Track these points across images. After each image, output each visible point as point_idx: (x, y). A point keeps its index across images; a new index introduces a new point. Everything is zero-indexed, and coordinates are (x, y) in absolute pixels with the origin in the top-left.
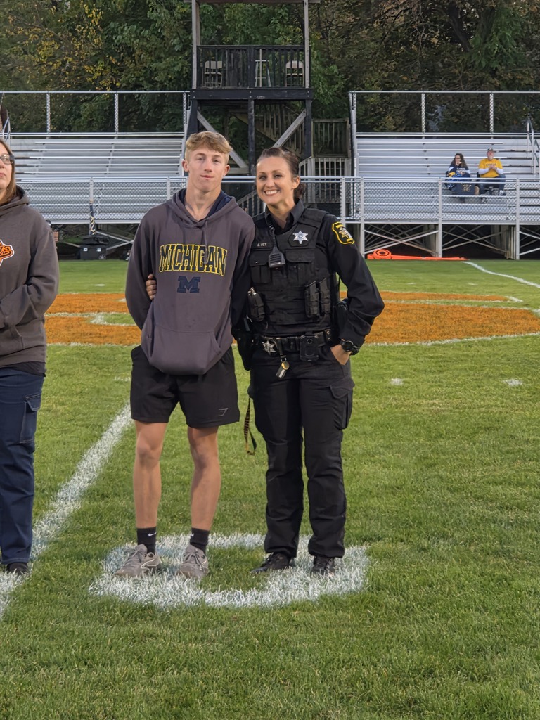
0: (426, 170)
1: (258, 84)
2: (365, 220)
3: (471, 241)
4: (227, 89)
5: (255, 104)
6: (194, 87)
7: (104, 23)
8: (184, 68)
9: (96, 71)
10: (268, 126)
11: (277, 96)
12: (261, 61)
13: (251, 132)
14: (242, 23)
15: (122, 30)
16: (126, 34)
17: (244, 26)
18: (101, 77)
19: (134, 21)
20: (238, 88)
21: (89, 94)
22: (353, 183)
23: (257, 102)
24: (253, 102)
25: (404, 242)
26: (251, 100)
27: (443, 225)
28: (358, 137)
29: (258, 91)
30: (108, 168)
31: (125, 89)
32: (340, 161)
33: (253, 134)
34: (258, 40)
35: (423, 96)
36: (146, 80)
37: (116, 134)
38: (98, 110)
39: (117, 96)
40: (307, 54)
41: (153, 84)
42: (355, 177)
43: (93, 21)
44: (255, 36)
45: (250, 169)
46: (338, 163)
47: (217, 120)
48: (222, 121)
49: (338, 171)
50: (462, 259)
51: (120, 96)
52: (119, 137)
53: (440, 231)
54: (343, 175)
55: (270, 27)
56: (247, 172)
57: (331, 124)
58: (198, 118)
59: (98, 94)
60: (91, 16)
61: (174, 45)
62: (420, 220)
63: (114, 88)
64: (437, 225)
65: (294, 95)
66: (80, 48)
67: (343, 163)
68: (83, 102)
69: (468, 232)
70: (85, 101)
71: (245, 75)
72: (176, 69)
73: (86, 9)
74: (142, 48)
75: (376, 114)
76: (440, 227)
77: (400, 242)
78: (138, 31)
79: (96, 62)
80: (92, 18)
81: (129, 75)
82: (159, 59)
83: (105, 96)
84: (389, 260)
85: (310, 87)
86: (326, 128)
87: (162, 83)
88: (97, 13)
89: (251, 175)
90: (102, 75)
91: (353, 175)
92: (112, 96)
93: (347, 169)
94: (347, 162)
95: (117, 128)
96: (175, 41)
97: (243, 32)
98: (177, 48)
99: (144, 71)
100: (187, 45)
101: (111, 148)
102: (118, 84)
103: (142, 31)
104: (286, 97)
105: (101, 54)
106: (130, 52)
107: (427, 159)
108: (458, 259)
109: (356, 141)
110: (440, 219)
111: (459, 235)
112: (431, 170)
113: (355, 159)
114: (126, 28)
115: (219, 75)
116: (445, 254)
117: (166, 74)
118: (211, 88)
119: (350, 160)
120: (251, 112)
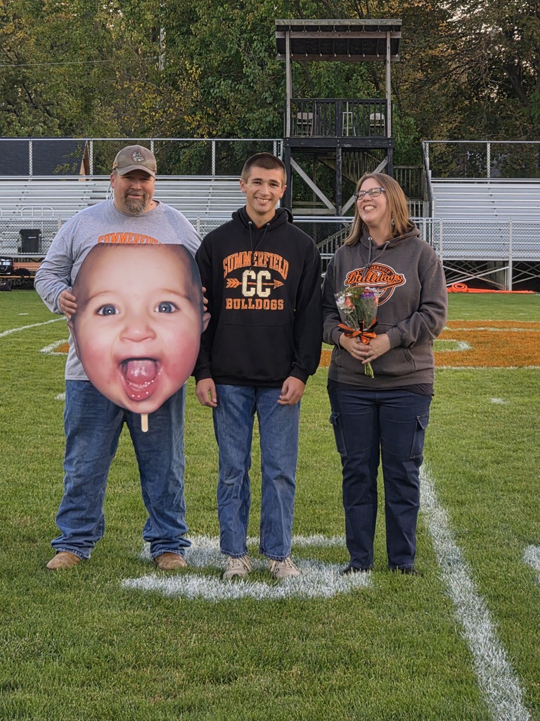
0: (493, 212)
1: (345, 134)
2: (443, 257)
3: (536, 276)
4: (313, 136)
5: (342, 152)
6: (288, 135)
7: (201, 77)
8: (275, 119)
9: (194, 120)
10: (352, 172)
11: (362, 145)
12: (348, 113)
13: (339, 177)
14: (327, 79)
15: (219, 84)
16: (223, 87)
17: (329, 81)
18: (199, 127)
19: (228, 76)
20: (327, 137)
21: (187, 141)
22: (431, 224)
23: (344, 150)
24: (340, 150)
25: (478, 277)
26: (339, 148)
27: (513, 262)
28: (432, 182)
29: (345, 140)
30: (208, 208)
31: (220, 137)
32: (419, 204)
33: (341, 179)
34: (341, 94)
35: (489, 145)
36: (240, 129)
37: (213, 177)
38: (196, 155)
39: (214, 143)
40: (389, 107)
41: (247, 133)
42: (433, 218)
43: (193, 76)
44: (338, 90)
45: (337, 211)
46: (417, 206)
47: (305, 165)
48: (308, 166)
49: (417, 212)
50: (531, 292)
51: (217, 143)
52: (216, 180)
53: (510, 268)
54: (422, 216)
55: (352, 83)
56: (335, 213)
57: (408, 170)
58: (291, 163)
59: (196, 141)
60: (191, 71)
61: (266, 98)
62: (490, 257)
63: (210, 135)
64: (508, 262)
65: (377, 144)
66: (180, 100)
67: (421, 206)
68: (182, 148)
69: (532, 268)
70: (184, 147)
71: (334, 124)
72: (268, 119)
73: (188, 65)
74: (236, 100)
75: (444, 162)
76: (511, 264)
77: (475, 277)
78: (233, 86)
79: (194, 113)
80: (192, 74)
81: (225, 125)
82: (251, 110)
83: (203, 143)
84: (465, 293)
85: (392, 136)
86: (404, 174)
87: (254, 132)
88: (197, 69)
89: (339, 216)
90: (199, 124)
91: (430, 216)
92: (210, 143)
93: (425, 211)
94: (426, 205)
95: (214, 172)
96: (267, 95)
97: (327, 87)
98: (269, 101)
99: (238, 121)
100: (278, 98)
101: (209, 189)
102: (214, 133)
103: (236, 85)
104: (370, 145)
105: (199, 105)
106: (225, 103)
107: (493, 202)
108: (527, 292)
109: (432, 186)
110: (511, 257)
111: (525, 270)
112: (497, 212)
113: (433, 202)
114: (222, 82)
115: (310, 125)
116: (515, 287)
117: (259, 124)
118: (303, 136)
119: (428, 203)
120: (339, 158)
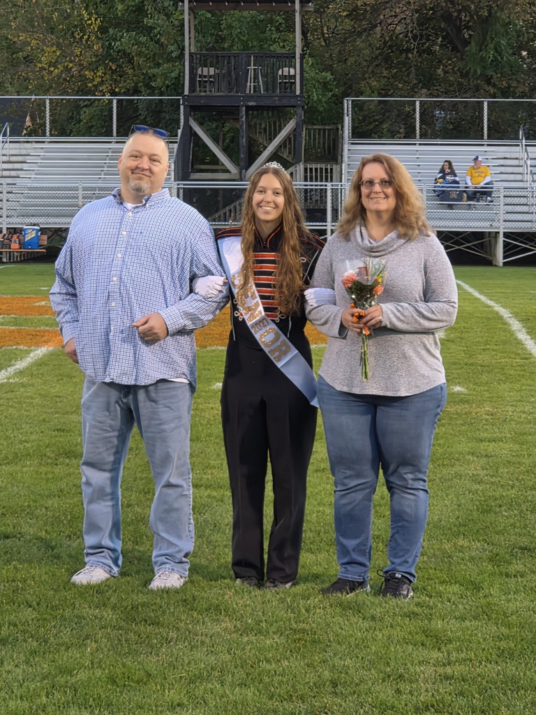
0: (417, 177)
1: (250, 91)
3: (457, 247)
4: (219, 95)
5: (246, 110)
6: (186, 92)
7: (103, 30)
8: (181, 74)
9: (96, 76)
10: (260, 133)
11: (268, 103)
12: (253, 67)
13: (243, 138)
14: (239, 30)
15: (121, 37)
16: (125, 40)
17: (240, 33)
18: (102, 83)
19: (135, 27)
20: (230, 94)
21: (89, 100)
22: (341, 189)
23: (248, 108)
24: (244, 108)
26: (243, 106)
28: (349, 144)
29: (250, 97)
30: (103, 173)
31: (125, 94)
32: (329, 167)
34: (255, 46)
35: (418, 103)
36: (144, 85)
37: (114, 139)
38: (98, 115)
39: (115, 102)
40: (298, 61)
41: (151, 90)
42: (343, 183)
43: (92, 27)
44: (252, 43)
45: (241, 175)
46: (326, 169)
49: (326, 177)
51: (119, 101)
52: (116, 142)
54: (331, 181)
55: (267, 34)
56: (238, 177)
57: (324, 130)
58: (190, 123)
59: (98, 99)
60: (90, 22)
61: (172, 52)
63: (113, 93)
65: (285, 102)
66: (81, 54)
67: (331, 169)
68: (83, 107)
69: (456, 238)
70: (86, 106)
71: (237, 81)
72: (173, 75)
73: (85, 15)
74: (140, 54)
78: (137, 38)
79: (97, 68)
80: (91, 24)
81: (128, 81)
82: (159, 65)
83: (104, 102)
85: (300, 93)
86: (319, 134)
87: (159, 89)
88: (96, 20)
89: (242, 181)
90: (102, 81)
91: (341, 181)
92: (110, 101)
93: (335, 175)
94: (336, 168)
95: (115, 133)
96: (173, 48)
97: (239, 39)
98: (174, 55)
99: (142, 77)
101: (108, 152)
102: (117, 90)
103: (140, 37)
104: (277, 103)
105: (101, 60)
106: (129, 58)
107: (419, 165)
109: (346, 147)
111: (447, 241)
112: (422, 177)
113: (344, 165)
114: (125, 34)
115: (212, 82)
117: (163, 80)
118: (203, 94)
119: (339, 166)
120: (242, 118)
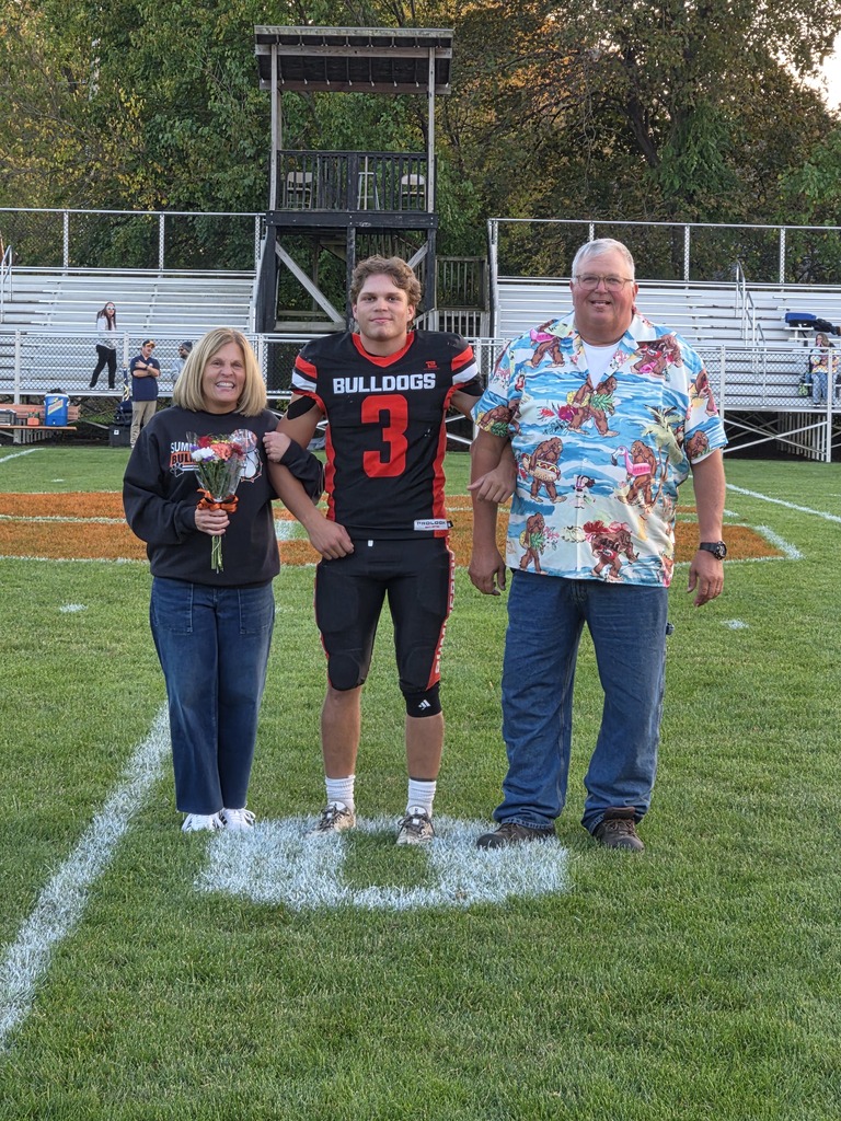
1: (362, 206)
4: (318, 211)
5: (357, 233)
6: (272, 207)
7: (146, 116)
8: (258, 181)
9: (133, 182)
11: (388, 223)
12: (366, 173)
14: (341, 120)
15: (172, 126)
16: (178, 131)
17: (343, 124)
18: (141, 192)
19: (189, 113)
20: (333, 211)
21: (122, 215)
22: (492, 347)
23: (359, 231)
24: (354, 231)
26: (352, 227)
28: (499, 283)
29: (363, 216)
30: (148, 320)
31: (174, 208)
32: (475, 316)
34: (362, 144)
35: (592, 227)
36: (203, 196)
37: (161, 271)
38: (136, 237)
39: (162, 219)
40: (431, 165)
41: (214, 203)
42: (495, 338)
43: (131, 112)
44: (358, 138)
45: (347, 325)
46: (471, 319)
47: (303, 255)
48: (309, 257)
49: (471, 330)
51: (168, 218)
52: (165, 276)
54: (478, 335)
55: (380, 126)
57: (462, 264)
58: (277, 251)
59: (136, 215)
60: (128, 104)
61: (245, 149)
63: (158, 206)
65: (412, 223)
66: (112, 150)
67: (478, 319)
68: (114, 226)
70: (118, 224)
71: (343, 193)
72: (246, 182)
73: (122, 95)
74: (200, 152)
75: (525, 251)
78: (195, 129)
79: (135, 170)
80: (130, 108)
81: (181, 190)
82: (223, 167)
83: (146, 218)
85: (434, 211)
86: (455, 270)
87: (226, 201)
88: (138, 101)
90: (142, 189)
91: (491, 335)
92: (156, 218)
93: (484, 327)
94: (485, 317)
95: (161, 263)
96: (246, 143)
97: (341, 132)
98: (250, 152)
99: (201, 184)
100: (263, 149)
101: (153, 291)
102: (164, 202)
103: (199, 128)
104: (401, 225)
105: (141, 158)
106: (182, 156)
109: (497, 288)
113: (496, 313)
114: (177, 124)
115: (307, 193)
117: (232, 189)
118: (296, 210)
119: (488, 315)
120: (351, 244)
